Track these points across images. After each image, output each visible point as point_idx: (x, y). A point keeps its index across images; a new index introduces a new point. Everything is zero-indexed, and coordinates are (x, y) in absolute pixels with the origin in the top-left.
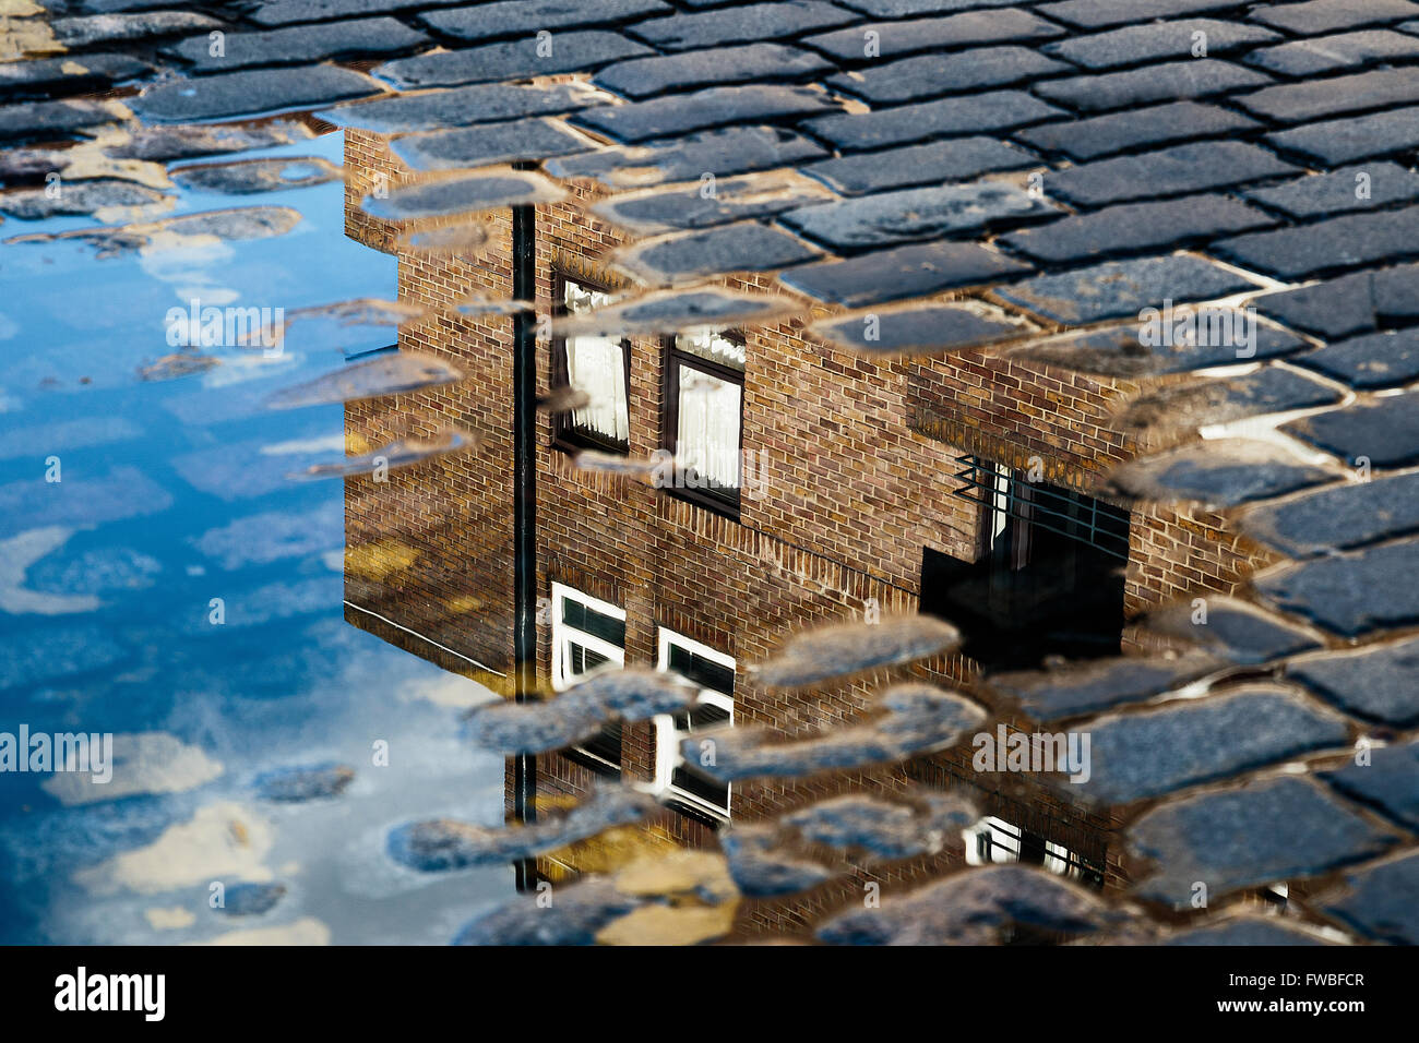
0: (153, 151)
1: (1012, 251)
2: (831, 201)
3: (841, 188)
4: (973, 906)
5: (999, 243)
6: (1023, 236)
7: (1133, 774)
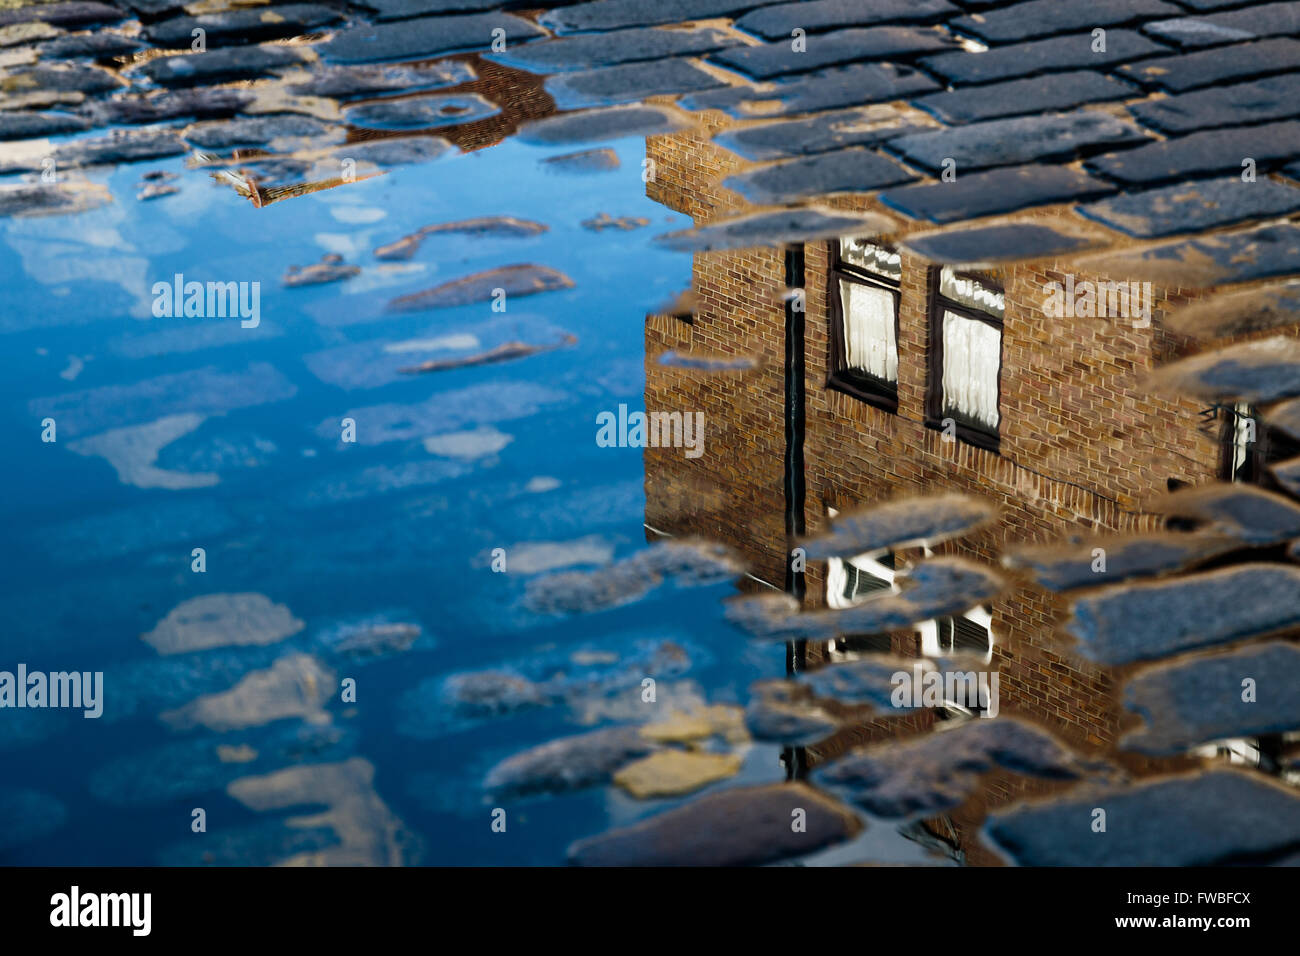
0: (330, 88)
1: (1097, 173)
2: (935, 129)
3: (947, 117)
4: (964, 754)
5: (1087, 166)
6: (1111, 161)
7: (1133, 640)
